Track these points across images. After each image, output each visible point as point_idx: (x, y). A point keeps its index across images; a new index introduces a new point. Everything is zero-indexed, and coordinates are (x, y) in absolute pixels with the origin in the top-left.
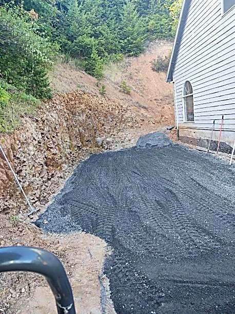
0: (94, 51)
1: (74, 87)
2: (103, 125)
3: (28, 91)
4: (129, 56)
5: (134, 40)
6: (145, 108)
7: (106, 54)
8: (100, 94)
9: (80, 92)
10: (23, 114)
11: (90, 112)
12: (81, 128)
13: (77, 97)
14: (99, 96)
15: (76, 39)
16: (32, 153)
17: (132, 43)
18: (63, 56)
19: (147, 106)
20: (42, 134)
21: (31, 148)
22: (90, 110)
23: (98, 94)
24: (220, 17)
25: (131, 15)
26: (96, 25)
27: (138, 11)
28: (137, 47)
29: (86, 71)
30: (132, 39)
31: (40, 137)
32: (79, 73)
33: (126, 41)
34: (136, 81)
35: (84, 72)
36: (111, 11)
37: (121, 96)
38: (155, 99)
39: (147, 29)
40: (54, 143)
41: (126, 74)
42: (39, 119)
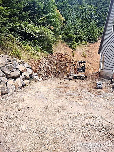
0: (74, 40)
1: (63, 52)
2: (71, 67)
3: (46, 51)
4: (90, 43)
5: (93, 36)
6: (90, 63)
7: (80, 41)
8: (72, 55)
9: (65, 54)
10: (43, 56)
11: (66, 61)
12: (62, 66)
13: (63, 55)
14: (71, 56)
15: (68, 34)
16: (43, 67)
17: (92, 38)
18: (62, 40)
19: (91, 63)
20: (47, 63)
21: (43, 65)
22: (67, 60)
23: (71, 55)
24: (112, 33)
25: (93, 27)
26: (77, 29)
27: (97, 25)
28: (94, 39)
29: (69, 47)
30: (92, 36)
31: (46, 63)
32: (66, 47)
33: (89, 36)
34: (90, 53)
35: (68, 47)
36: (85, 24)
37: (81, 57)
38: (96, 61)
39: (100, 32)
40: (50, 67)
41: (87, 50)
42: (47, 59)
